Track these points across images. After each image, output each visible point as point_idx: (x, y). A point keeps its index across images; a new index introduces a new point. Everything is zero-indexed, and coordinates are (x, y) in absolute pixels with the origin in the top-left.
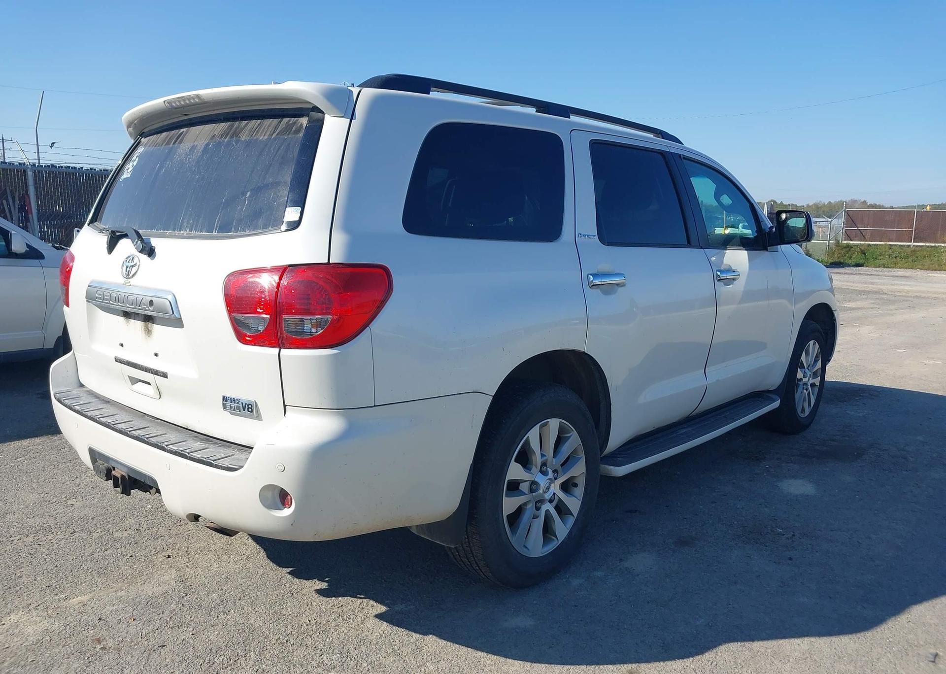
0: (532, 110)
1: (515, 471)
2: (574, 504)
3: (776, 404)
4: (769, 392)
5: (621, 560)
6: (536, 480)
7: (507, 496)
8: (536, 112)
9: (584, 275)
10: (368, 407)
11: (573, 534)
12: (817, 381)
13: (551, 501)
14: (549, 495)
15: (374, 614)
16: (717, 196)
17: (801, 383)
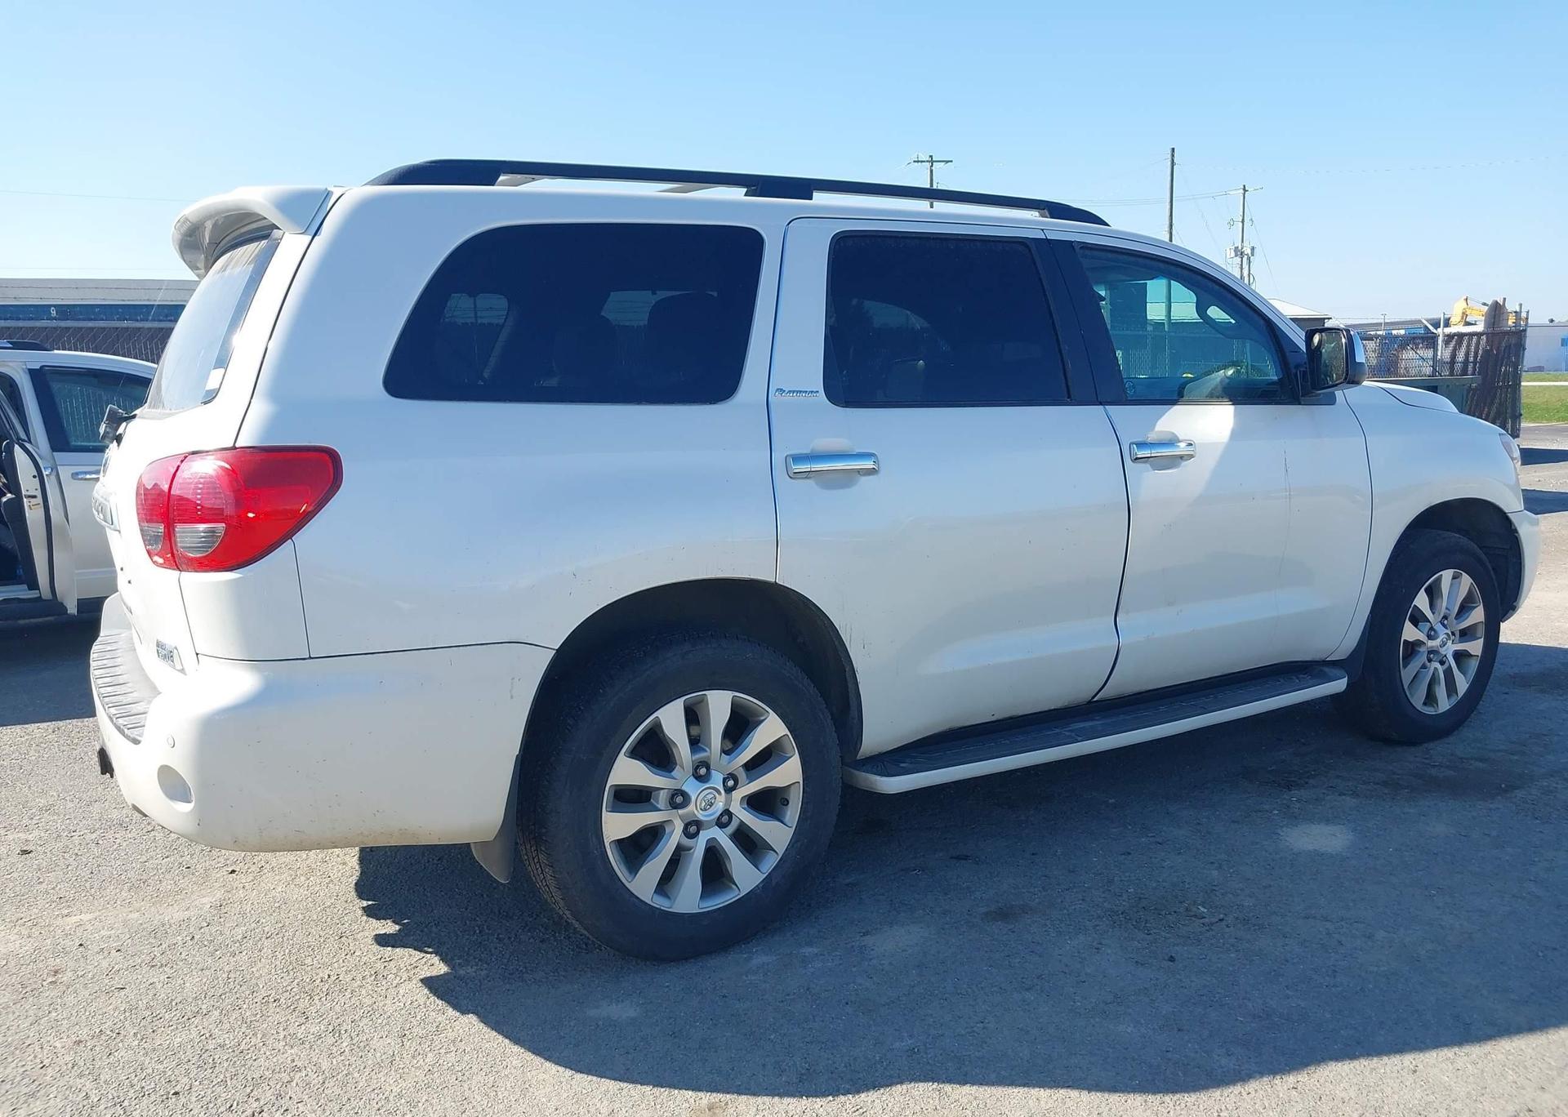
0: (737, 194)
1: (628, 771)
2: (777, 834)
3: (1339, 685)
4: (1325, 663)
5: (865, 934)
6: (684, 788)
7: (614, 809)
8: (746, 195)
9: (779, 458)
10: (297, 659)
11: (774, 882)
12: (1476, 647)
13: (721, 825)
14: (711, 815)
15: (422, 977)
16: (1201, 309)
17: (1423, 649)
